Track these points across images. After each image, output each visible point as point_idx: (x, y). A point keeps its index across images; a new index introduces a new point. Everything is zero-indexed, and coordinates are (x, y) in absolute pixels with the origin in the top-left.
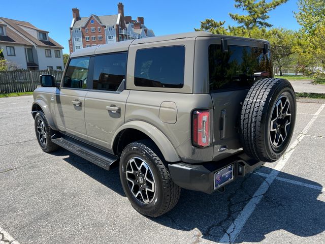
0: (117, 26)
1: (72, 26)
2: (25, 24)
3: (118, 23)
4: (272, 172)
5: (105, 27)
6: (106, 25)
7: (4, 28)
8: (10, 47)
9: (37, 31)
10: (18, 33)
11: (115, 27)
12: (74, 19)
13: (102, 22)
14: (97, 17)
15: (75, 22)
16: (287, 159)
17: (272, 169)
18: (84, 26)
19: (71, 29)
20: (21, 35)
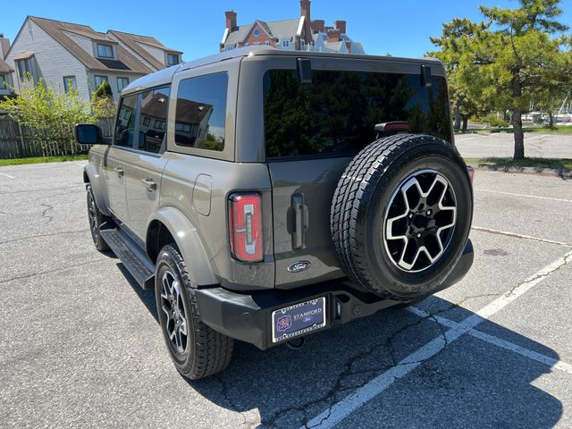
0: (298, 38)
1: (223, 42)
2: (148, 41)
3: (299, 32)
4: (469, 319)
5: (277, 41)
6: (279, 36)
7: (114, 47)
8: (123, 78)
9: (165, 51)
10: (136, 56)
11: (294, 41)
12: (227, 30)
13: (273, 33)
14: (264, 24)
15: (229, 34)
16: (518, 295)
17: (472, 313)
18: (242, 40)
19: (222, 46)
20: (140, 59)
